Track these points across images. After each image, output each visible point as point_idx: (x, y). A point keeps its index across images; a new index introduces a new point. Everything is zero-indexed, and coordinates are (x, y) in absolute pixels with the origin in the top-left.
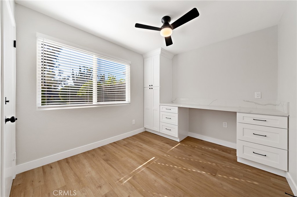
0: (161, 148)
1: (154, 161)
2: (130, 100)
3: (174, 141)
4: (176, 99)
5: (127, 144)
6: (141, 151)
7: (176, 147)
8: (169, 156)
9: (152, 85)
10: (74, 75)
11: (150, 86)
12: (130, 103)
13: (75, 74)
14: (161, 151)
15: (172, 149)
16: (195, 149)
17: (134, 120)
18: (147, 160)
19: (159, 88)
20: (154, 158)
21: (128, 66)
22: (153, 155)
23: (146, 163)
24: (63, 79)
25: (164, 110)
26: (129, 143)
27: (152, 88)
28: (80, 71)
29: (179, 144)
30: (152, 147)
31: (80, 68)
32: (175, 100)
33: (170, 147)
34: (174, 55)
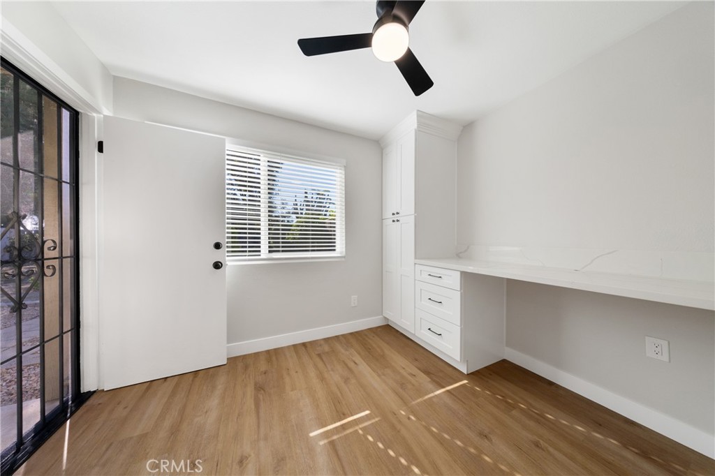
0: (402, 385)
1: (361, 426)
2: (344, 250)
3: (451, 369)
4: (468, 248)
5: (327, 353)
6: (346, 381)
7: (448, 391)
8: (413, 418)
9: (398, 213)
10: (296, 205)
11: (393, 214)
12: (344, 257)
13: (299, 204)
14: (397, 394)
15: (432, 395)
16: (514, 412)
17: (354, 297)
18: (344, 414)
19: (412, 219)
20: (367, 412)
21: (340, 171)
22: (369, 400)
23: (338, 424)
24: (287, 213)
25: (425, 277)
26: (333, 351)
27: (398, 221)
28: (306, 197)
29: (465, 382)
30: (379, 376)
31: (306, 193)
32: (466, 251)
33: (430, 386)
34: (464, 127)
